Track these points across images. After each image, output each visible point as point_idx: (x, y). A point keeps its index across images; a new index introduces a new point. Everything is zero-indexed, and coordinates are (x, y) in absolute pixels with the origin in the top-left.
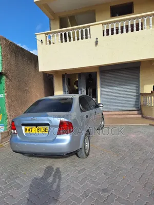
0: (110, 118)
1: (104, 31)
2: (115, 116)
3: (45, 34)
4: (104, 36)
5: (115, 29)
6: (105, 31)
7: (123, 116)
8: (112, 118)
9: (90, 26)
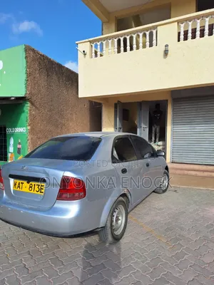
0: (184, 175)
1: (179, 34)
2: (193, 173)
3: (90, 42)
4: (179, 41)
5: (198, 29)
6: (182, 34)
7: (206, 174)
8: (187, 175)
9: (157, 26)
